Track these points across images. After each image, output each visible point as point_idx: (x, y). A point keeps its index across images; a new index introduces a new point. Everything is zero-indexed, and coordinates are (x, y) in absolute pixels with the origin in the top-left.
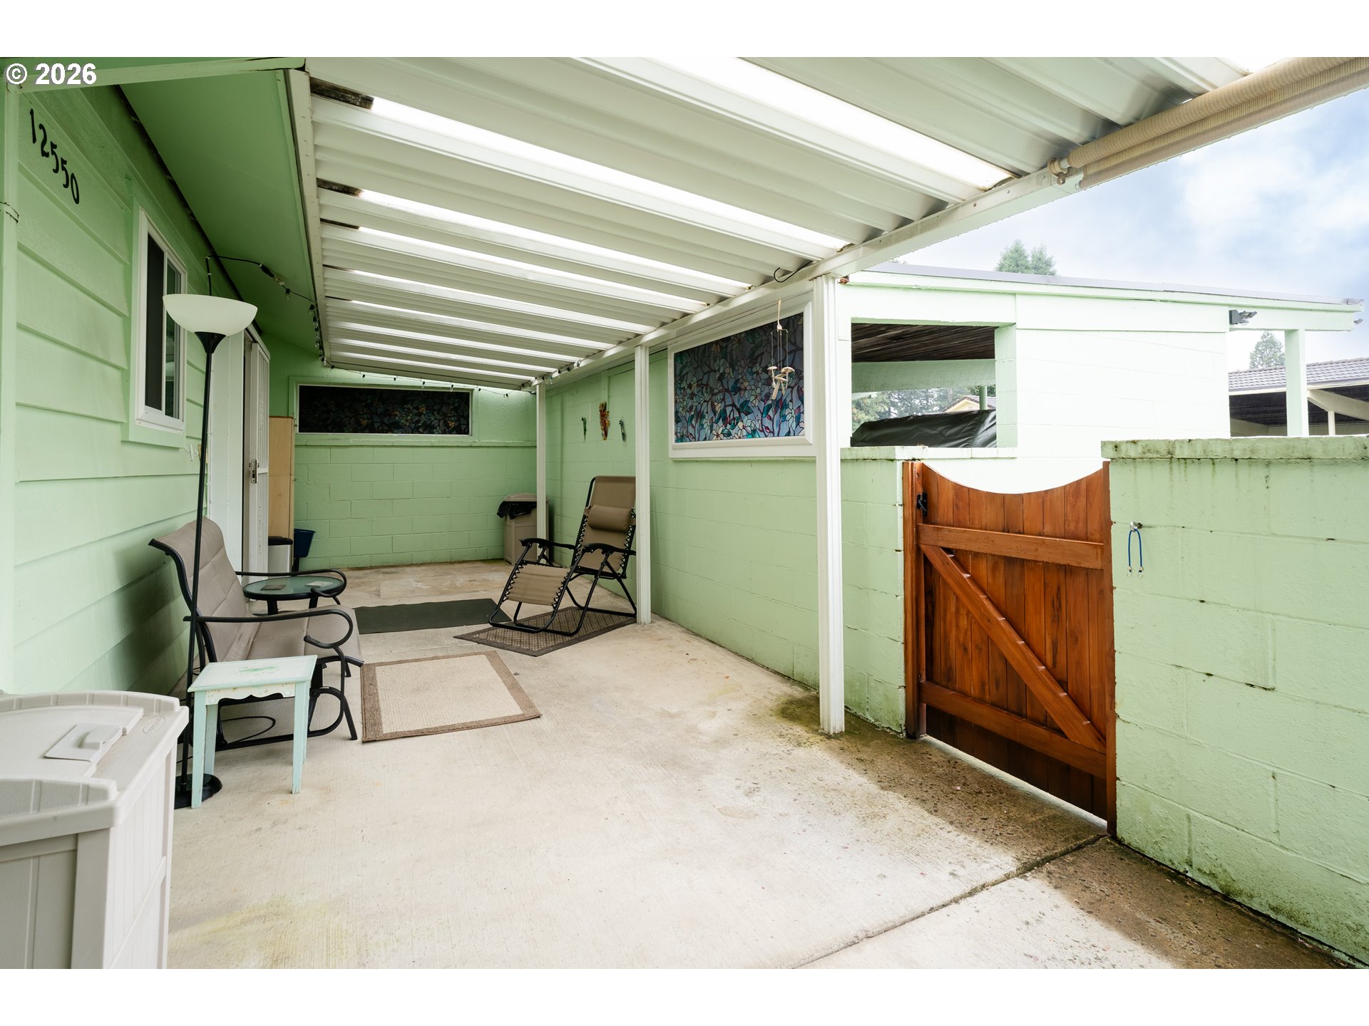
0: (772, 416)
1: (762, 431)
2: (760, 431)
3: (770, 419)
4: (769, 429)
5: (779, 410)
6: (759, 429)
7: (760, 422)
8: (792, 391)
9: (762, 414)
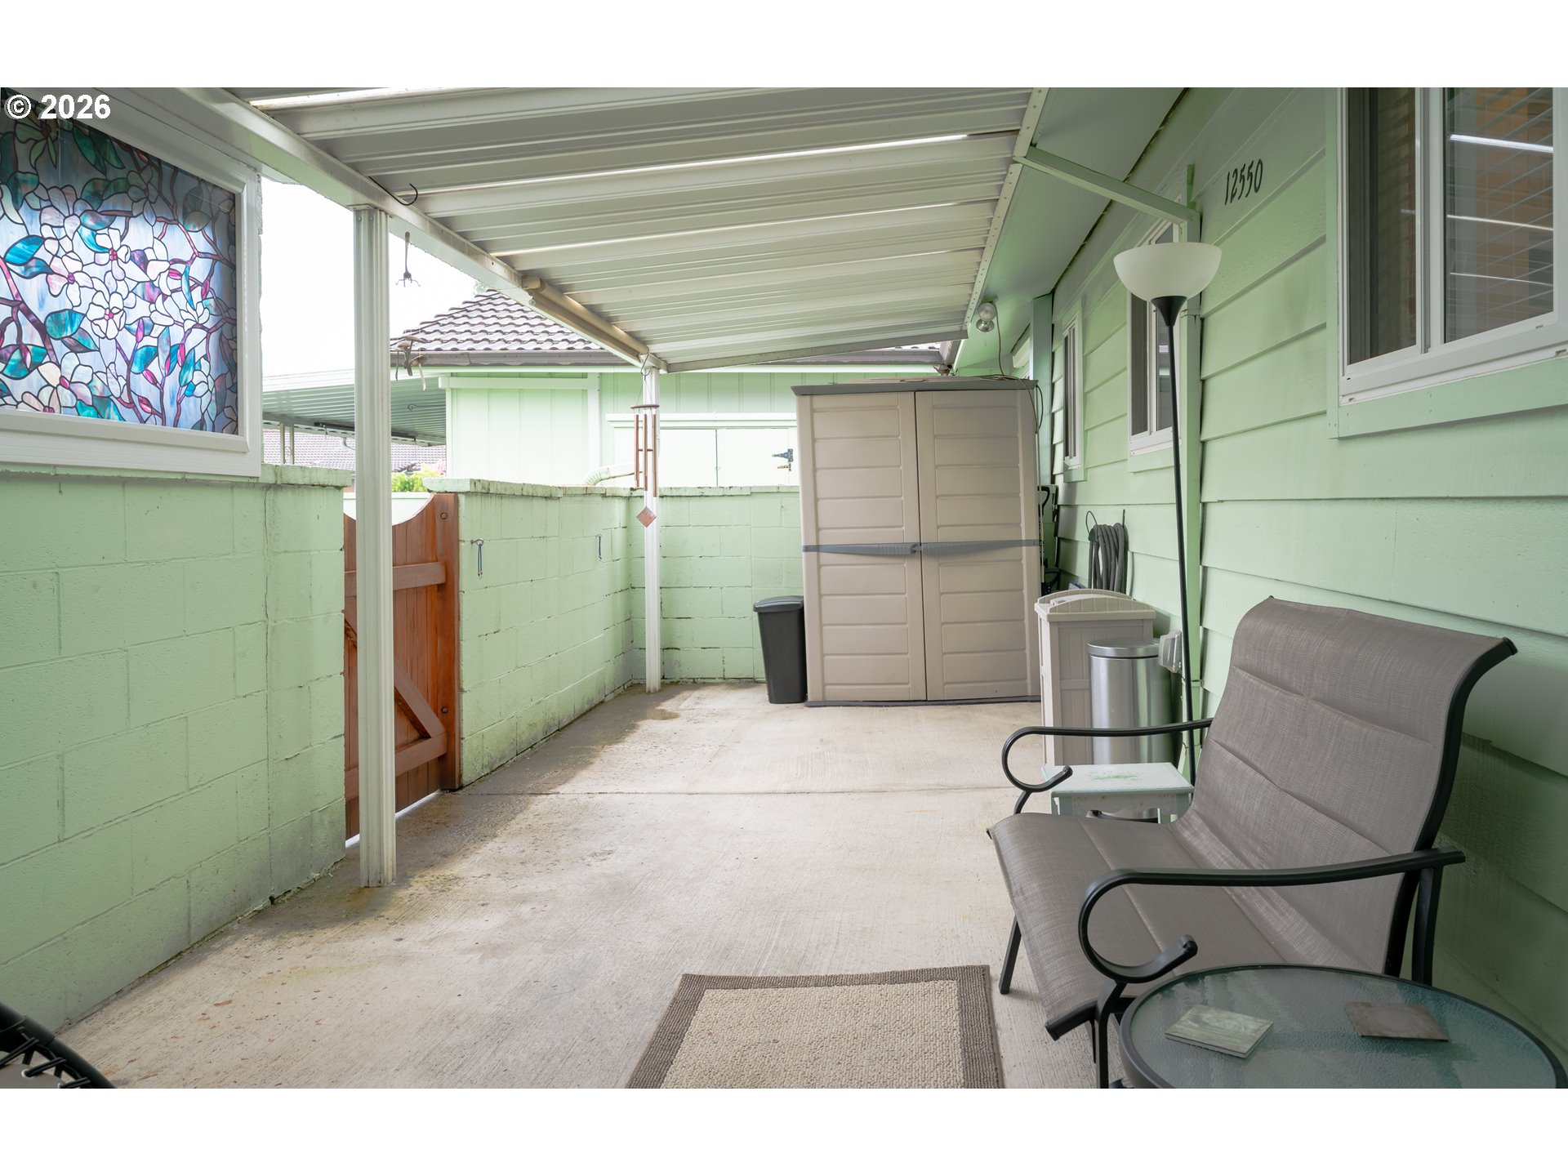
0: (159, 378)
1: (131, 405)
2: (123, 403)
3: (155, 382)
4: (149, 404)
5: (178, 369)
6: (119, 399)
7: (123, 382)
8: (207, 338)
9: (129, 363)
